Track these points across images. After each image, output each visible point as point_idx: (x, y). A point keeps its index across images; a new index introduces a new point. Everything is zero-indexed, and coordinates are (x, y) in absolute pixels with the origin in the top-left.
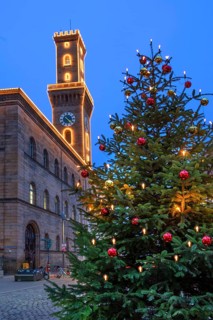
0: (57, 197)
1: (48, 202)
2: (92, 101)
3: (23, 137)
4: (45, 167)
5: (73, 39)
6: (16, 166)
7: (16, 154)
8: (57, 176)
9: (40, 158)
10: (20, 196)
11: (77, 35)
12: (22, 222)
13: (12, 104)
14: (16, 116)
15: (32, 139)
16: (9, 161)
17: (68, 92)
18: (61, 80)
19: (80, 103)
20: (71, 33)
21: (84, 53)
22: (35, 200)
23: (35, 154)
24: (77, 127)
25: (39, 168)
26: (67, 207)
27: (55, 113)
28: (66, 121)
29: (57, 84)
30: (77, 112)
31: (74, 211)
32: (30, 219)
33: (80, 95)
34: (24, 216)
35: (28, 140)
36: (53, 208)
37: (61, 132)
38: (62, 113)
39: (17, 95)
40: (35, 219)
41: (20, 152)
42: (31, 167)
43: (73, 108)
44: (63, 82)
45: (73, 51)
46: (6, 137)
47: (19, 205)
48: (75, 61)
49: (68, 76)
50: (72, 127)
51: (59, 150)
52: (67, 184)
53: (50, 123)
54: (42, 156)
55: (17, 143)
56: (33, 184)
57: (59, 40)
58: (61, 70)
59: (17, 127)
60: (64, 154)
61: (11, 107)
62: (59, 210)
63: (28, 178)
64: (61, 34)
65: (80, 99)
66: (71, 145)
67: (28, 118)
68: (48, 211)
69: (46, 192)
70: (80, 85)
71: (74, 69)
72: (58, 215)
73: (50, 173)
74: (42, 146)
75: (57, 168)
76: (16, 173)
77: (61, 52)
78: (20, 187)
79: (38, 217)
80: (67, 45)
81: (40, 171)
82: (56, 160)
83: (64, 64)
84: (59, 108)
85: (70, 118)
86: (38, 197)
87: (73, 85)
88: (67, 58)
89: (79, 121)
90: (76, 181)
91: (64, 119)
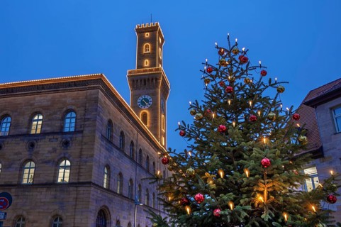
0: (131, 180)
1: (121, 186)
2: (169, 85)
3: (102, 120)
4: (121, 149)
5: (153, 30)
6: (92, 149)
7: (94, 136)
8: (131, 158)
9: (117, 141)
10: (94, 179)
11: (157, 26)
12: (94, 207)
13: (93, 88)
14: (96, 100)
15: (110, 122)
16: (85, 144)
17: (147, 77)
18: (140, 66)
19: (157, 87)
20: (152, 25)
21: (163, 41)
22: (108, 184)
23: (112, 136)
24: (153, 109)
25: (115, 150)
26: (140, 191)
27: (133, 96)
28: (143, 103)
29: (136, 69)
30: (154, 94)
31: (148, 195)
32: (102, 204)
33: (157, 79)
34: (97, 201)
35: (106, 122)
36: (125, 193)
37: (138, 115)
38: (140, 95)
39: (99, 81)
40: (107, 204)
41: (98, 135)
42: (107, 149)
43: (151, 91)
44: (142, 67)
45: (153, 40)
46: (86, 120)
47: (92, 189)
48: (154, 49)
49: (147, 63)
50: (149, 109)
51: (136, 132)
52: (141, 166)
53: (129, 105)
54: (118, 138)
55: (95, 125)
56: (108, 167)
57: (141, 32)
58: (141, 57)
59: (96, 110)
60: (140, 136)
61: (93, 91)
62: (132, 195)
63: (103, 161)
64: (143, 26)
65: (157, 83)
66: (146, 127)
67: (108, 102)
68: (121, 195)
69: (120, 174)
70: (157, 70)
71: (153, 56)
72: (131, 199)
73: (126, 155)
74: (119, 128)
75: (132, 150)
76: (92, 156)
77: (142, 41)
78: (95, 170)
79: (111, 201)
80: (147, 35)
81: (116, 153)
82: (132, 142)
83: (144, 52)
84: (138, 92)
85: (147, 100)
86: (112, 180)
87: (152, 70)
88: (147, 46)
89: (155, 104)
90: (151, 163)
91: (142, 101)
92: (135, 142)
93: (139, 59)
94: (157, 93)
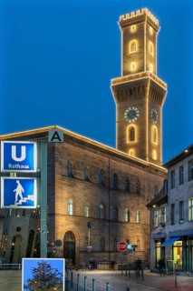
0: (103, 204)
5: (140, 20)
7: (54, 179)
9: (80, 175)
10: (57, 211)
11: (144, 15)
14: (54, 149)
18: (126, 71)
19: (144, 95)
20: (139, 13)
24: (141, 123)
27: (120, 109)
28: (130, 117)
29: (122, 77)
30: (142, 105)
33: (144, 87)
38: (127, 108)
41: (58, 177)
42: (69, 185)
43: (138, 101)
44: (128, 73)
45: (140, 35)
48: (141, 46)
49: (133, 66)
50: (136, 123)
51: (106, 159)
54: (82, 173)
55: (54, 170)
57: (126, 25)
58: (127, 59)
59: (54, 158)
60: (113, 161)
62: (105, 215)
64: (128, 17)
65: (144, 91)
70: (144, 75)
71: (140, 56)
77: (127, 37)
78: (57, 204)
80: (133, 28)
81: (80, 186)
82: (102, 171)
83: (130, 52)
84: (124, 104)
85: (134, 113)
86: (78, 208)
87: (138, 77)
88: (133, 45)
89: (143, 116)
90: (133, 183)
91: (128, 115)
92: (106, 169)
93: (125, 62)
94: (145, 103)
